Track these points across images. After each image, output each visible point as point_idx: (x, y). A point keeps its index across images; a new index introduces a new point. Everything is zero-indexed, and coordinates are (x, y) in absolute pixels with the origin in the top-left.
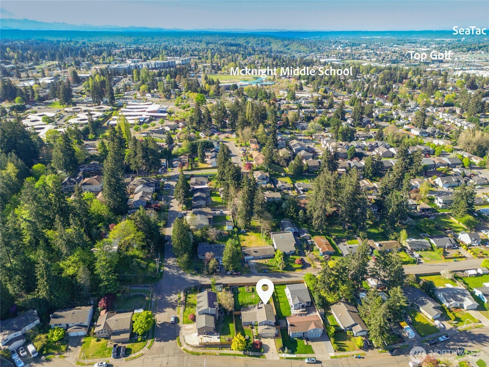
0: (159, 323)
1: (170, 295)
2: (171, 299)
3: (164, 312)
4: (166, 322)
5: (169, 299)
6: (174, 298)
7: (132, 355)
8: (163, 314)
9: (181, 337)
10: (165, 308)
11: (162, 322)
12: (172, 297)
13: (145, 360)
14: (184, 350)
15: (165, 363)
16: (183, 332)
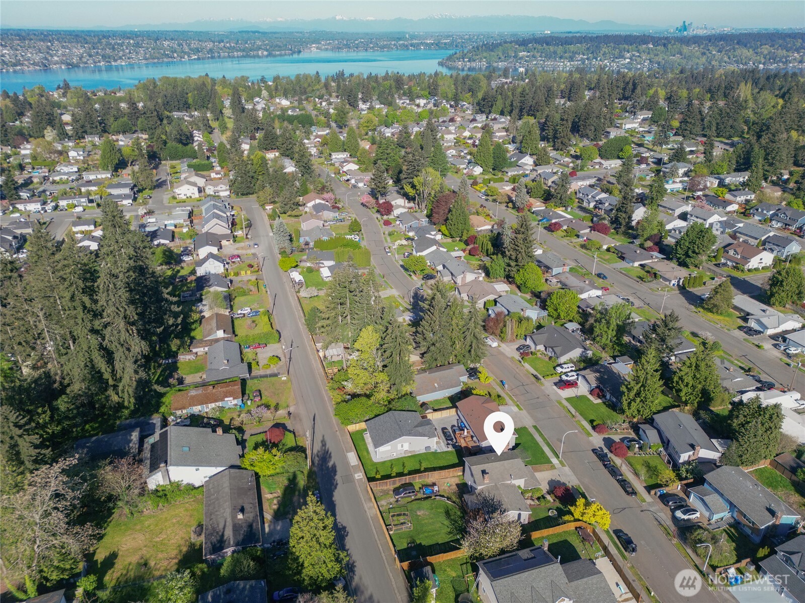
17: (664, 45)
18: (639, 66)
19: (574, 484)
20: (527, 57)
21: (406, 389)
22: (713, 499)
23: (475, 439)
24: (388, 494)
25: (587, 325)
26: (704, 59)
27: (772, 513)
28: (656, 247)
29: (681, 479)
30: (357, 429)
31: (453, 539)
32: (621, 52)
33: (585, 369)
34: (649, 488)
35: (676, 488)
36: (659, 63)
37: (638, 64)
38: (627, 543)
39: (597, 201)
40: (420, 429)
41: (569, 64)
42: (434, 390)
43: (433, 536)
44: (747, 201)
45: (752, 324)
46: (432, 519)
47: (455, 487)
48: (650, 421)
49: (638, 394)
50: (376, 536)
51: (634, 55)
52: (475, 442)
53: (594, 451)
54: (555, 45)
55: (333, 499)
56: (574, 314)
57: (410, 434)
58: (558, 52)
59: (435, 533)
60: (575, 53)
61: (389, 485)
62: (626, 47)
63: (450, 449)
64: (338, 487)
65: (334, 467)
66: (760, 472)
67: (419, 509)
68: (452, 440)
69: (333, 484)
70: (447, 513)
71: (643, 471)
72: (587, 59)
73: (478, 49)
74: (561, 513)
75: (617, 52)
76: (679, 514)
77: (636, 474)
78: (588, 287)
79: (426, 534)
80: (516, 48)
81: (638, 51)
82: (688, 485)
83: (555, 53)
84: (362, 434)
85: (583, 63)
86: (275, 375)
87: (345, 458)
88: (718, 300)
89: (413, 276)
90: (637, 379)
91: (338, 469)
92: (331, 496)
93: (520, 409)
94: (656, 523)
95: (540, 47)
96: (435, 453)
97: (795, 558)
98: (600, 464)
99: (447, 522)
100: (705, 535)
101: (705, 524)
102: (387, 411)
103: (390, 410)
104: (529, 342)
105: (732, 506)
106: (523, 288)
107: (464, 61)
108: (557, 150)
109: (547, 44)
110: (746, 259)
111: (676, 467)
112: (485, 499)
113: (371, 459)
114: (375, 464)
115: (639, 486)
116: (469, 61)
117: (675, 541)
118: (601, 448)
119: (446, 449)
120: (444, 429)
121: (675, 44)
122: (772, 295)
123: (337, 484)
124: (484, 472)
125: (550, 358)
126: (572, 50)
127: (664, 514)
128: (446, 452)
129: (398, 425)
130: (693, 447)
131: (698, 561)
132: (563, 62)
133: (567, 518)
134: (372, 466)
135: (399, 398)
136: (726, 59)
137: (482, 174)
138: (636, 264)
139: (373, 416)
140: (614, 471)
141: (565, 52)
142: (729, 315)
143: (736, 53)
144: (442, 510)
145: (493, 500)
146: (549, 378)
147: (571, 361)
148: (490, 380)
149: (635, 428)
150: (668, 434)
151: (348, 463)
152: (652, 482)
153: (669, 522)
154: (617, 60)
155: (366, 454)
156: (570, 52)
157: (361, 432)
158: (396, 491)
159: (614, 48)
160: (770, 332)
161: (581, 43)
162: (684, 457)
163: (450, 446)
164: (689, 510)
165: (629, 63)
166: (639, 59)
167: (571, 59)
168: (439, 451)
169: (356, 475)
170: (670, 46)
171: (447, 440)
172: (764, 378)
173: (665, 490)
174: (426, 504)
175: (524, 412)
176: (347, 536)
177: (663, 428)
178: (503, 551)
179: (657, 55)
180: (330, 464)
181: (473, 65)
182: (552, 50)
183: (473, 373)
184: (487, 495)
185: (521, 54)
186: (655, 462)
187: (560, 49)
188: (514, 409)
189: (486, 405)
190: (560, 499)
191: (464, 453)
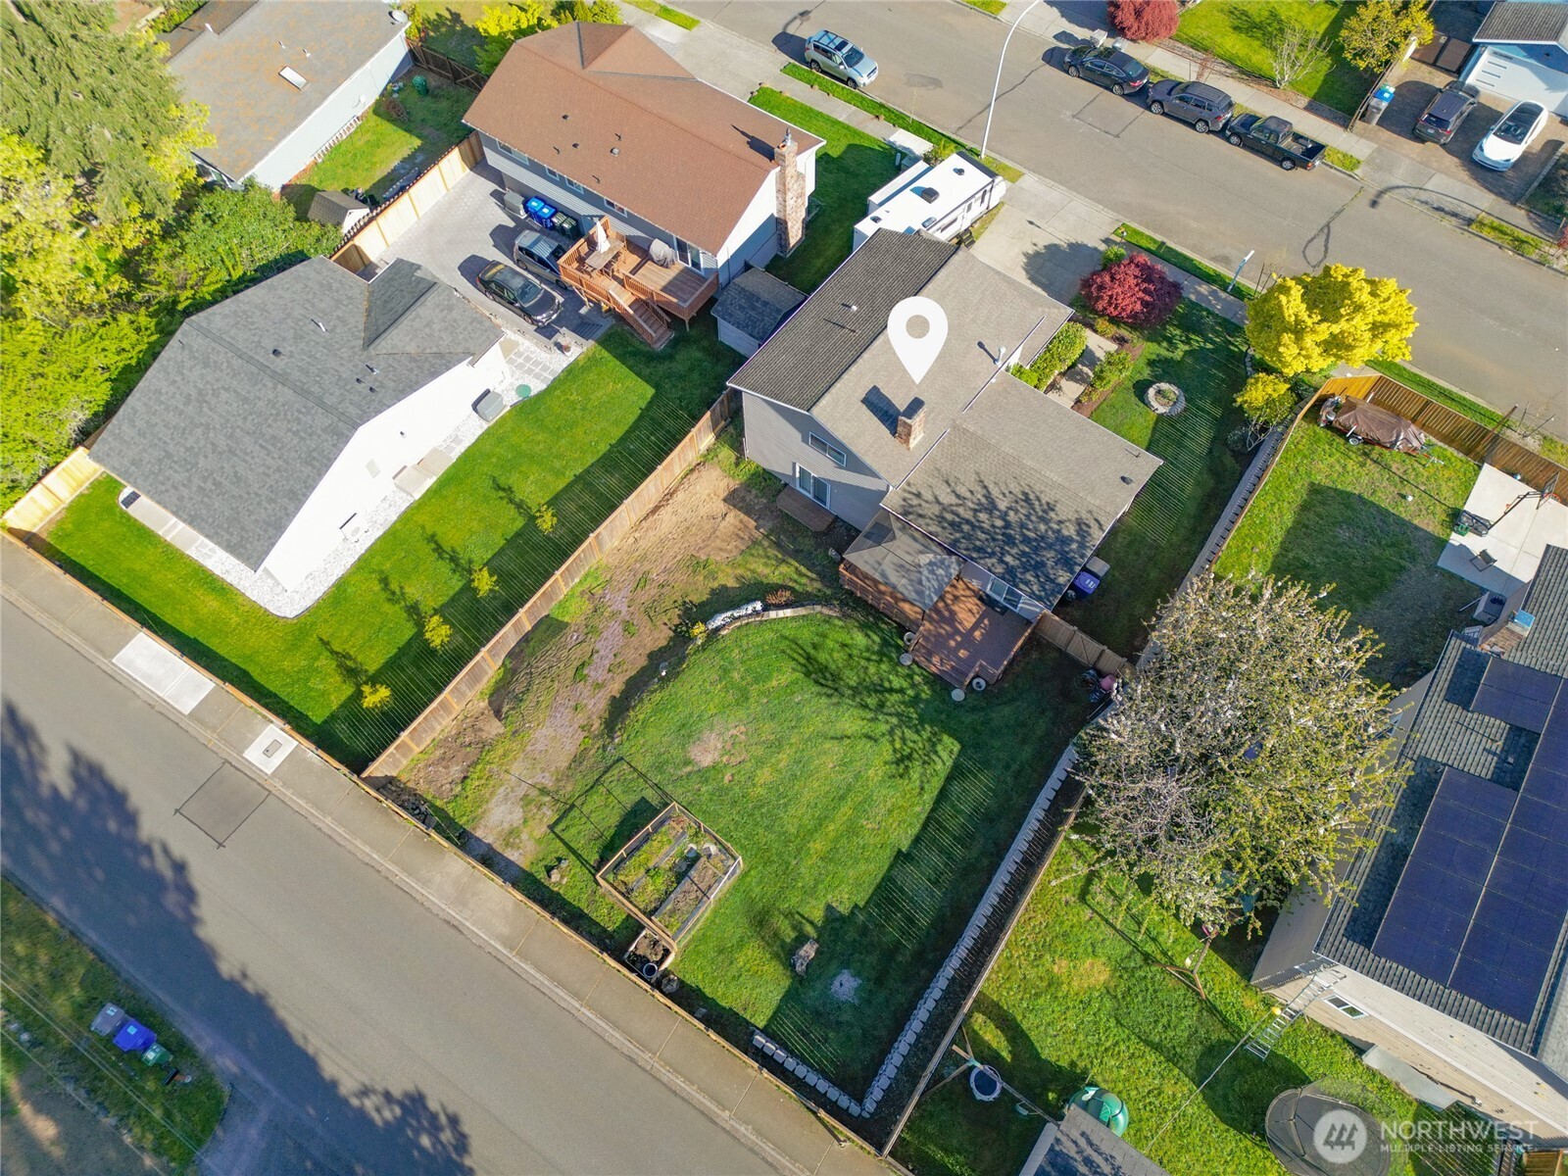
19: (1107, 231)
21: (171, 165)
23: (658, 248)
24: (485, 746)
30: (67, 496)
31: (935, 785)
40: (397, 339)
42: (301, 104)
43: (852, 830)
46: (777, 745)
47: (734, 518)
50: (616, 1037)
52: (664, 264)
53: (1052, 57)
55: (227, 968)
59: (846, 809)
63: (578, 348)
64: (201, 876)
65: (88, 774)
67: (687, 732)
68: (547, 302)
69: (156, 881)
76: (1493, 150)
77: (1252, 75)
79: (818, 846)
84: (110, 509)
87: (121, 688)
91: (118, 772)
92: (203, 957)
93: (687, 24)
94: (1449, 223)
96: (529, 408)
98: (1114, 103)
99: (851, 721)
102: (166, 333)
103: (170, 317)
113: (260, 617)
114: (301, 629)
118: (1063, 36)
119: (559, 362)
120: (475, 270)
123: (180, 868)
128: (571, 371)
129: (281, 379)
134: (293, 647)
135: (167, 233)
139: (104, 393)
144: (786, 674)
145: (990, 507)
151: (159, 712)
155: (211, 603)
157: (98, 502)
163: (566, 336)
168: (537, 387)
169: (253, 754)
171: (527, 314)
175: (707, 28)
176: (462, 1144)
180: (57, 773)
184: (947, 498)
188: (665, 33)
189: (605, 63)
190: (1136, 323)
191: (657, 337)
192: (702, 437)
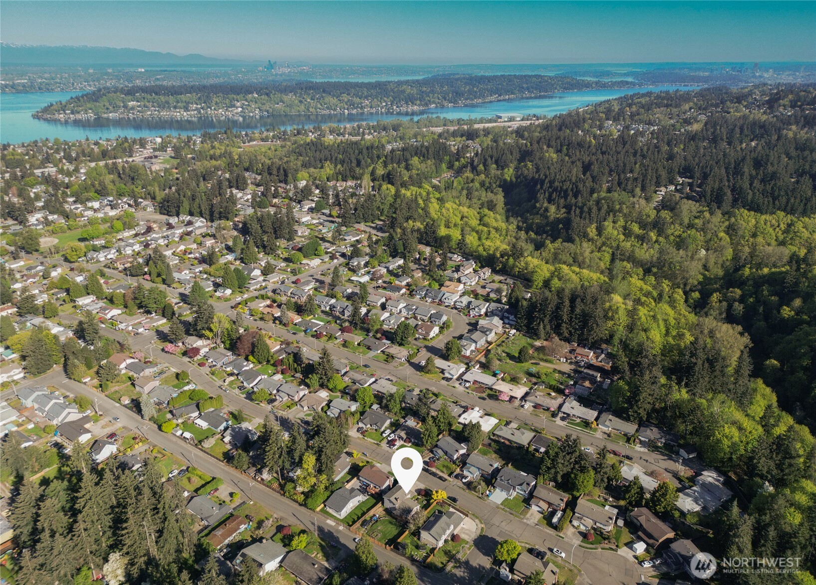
0: (490, 558)
1: (463, 578)
2: (464, 572)
3: (480, 565)
4: (484, 554)
5: (466, 574)
6: (459, 573)
7: (528, 546)
8: (482, 564)
9: (478, 533)
10: (476, 568)
11: (487, 557)
12: (462, 574)
13: (518, 535)
14: (481, 523)
15: (504, 524)
16: (474, 536)
17: (267, 95)
18: (251, 114)
20: (139, 106)
22: (472, 469)
23: (377, 487)
24: (360, 528)
25: (383, 404)
26: (302, 107)
27: (491, 465)
28: (384, 337)
29: (458, 466)
30: (320, 508)
32: (231, 101)
33: (396, 430)
34: (450, 475)
35: (458, 471)
36: (268, 112)
37: (250, 112)
38: (454, 500)
39: (330, 305)
40: (350, 495)
41: (185, 114)
42: (340, 473)
43: (391, 533)
44: (407, 283)
45: (447, 375)
46: (386, 528)
48: (436, 446)
49: (429, 436)
51: (243, 104)
52: (377, 489)
54: (164, 94)
56: (373, 399)
57: (352, 498)
58: (171, 102)
60: (187, 103)
61: (358, 524)
62: (235, 96)
63: (368, 497)
66: (480, 450)
67: (378, 527)
68: (365, 493)
70: (391, 523)
71: (444, 470)
72: (202, 108)
73: (79, 100)
74: (428, 501)
75: (227, 101)
76: (464, 480)
77: (443, 472)
78: (368, 378)
79: (388, 534)
80: (123, 98)
81: (246, 100)
82: (462, 468)
83: (167, 102)
85: (200, 112)
86: (244, 503)
87: (328, 524)
88: (430, 367)
89: (261, 404)
90: (427, 430)
94: (458, 487)
95: (149, 97)
96: (363, 502)
97: (503, 478)
98: (428, 474)
99: (392, 526)
100: (476, 484)
101: (472, 480)
103: (332, 492)
104: (361, 425)
105: (479, 469)
106: (334, 390)
107: (66, 114)
108: (268, 254)
109: (156, 94)
110: (428, 333)
111: (454, 463)
112: (402, 509)
113: (340, 519)
114: (343, 519)
115: (446, 476)
116: (72, 113)
117: (467, 491)
118: (424, 467)
120: (358, 489)
121: (275, 94)
122: (449, 355)
124: (396, 499)
125: (376, 430)
126: (184, 100)
127: (459, 483)
128: (367, 499)
130: (457, 451)
131: (477, 494)
132: (179, 112)
133: (432, 501)
134: (343, 521)
136: (319, 106)
137: (232, 293)
138: (379, 352)
139: (326, 498)
140: (434, 474)
141: (178, 102)
142: (436, 373)
143: (325, 101)
144: (387, 523)
146: (383, 442)
147: (387, 428)
148: (359, 455)
149: (432, 452)
150: (446, 449)
151: (332, 526)
152: (449, 472)
153: (462, 485)
154: (230, 109)
155: (335, 518)
156: (182, 102)
158: (363, 525)
159: (224, 98)
160: (455, 377)
161: (190, 93)
162: (455, 457)
164: (466, 477)
165: (241, 112)
166: (249, 108)
167: (186, 109)
168: (364, 500)
169: (341, 529)
170: (272, 96)
171: (363, 494)
172: (464, 404)
173: (455, 474)
174: (378, 523)
175: (383, 464)
177: (442, 447)
178: (425, 522)
179: (264, 104)
181: (79, 117)
182: (164, 100)
183: (349, 454)
185: (131, 104)
186: (446, 464)
187: (171, 99)
188: (378, 465)
189: (373, 469)
190: (424, 496)
191: (376, 496)
192: (380, 504)
